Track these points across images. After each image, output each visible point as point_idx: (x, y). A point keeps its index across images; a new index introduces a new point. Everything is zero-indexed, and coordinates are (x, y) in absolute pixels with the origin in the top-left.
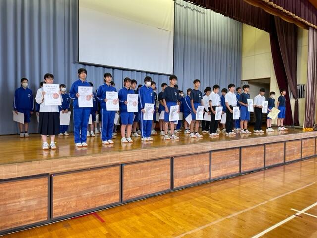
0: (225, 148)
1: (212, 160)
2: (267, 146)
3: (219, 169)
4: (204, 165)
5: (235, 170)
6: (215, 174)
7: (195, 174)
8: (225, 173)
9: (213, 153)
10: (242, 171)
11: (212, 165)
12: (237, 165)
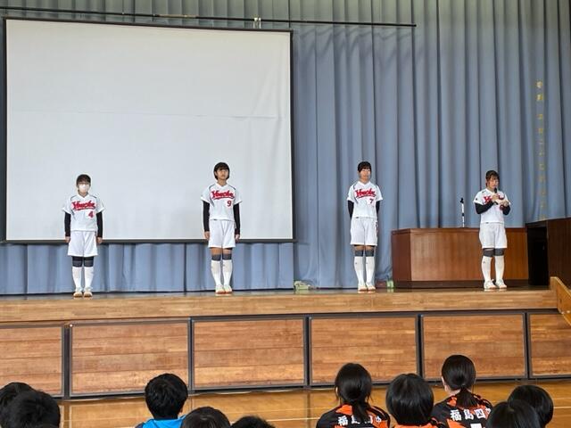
0: (239, 313)
1: (197, 341)
2: (425, 319)
3: (227, 365)
4: (171, 350)
5: (286, 375)
6: (212, 378)
7: (137, 370)
8: (248, 378)
9: (197, 325)
10: (314, 382)
11: (197, 355)
12: (292, 363)
